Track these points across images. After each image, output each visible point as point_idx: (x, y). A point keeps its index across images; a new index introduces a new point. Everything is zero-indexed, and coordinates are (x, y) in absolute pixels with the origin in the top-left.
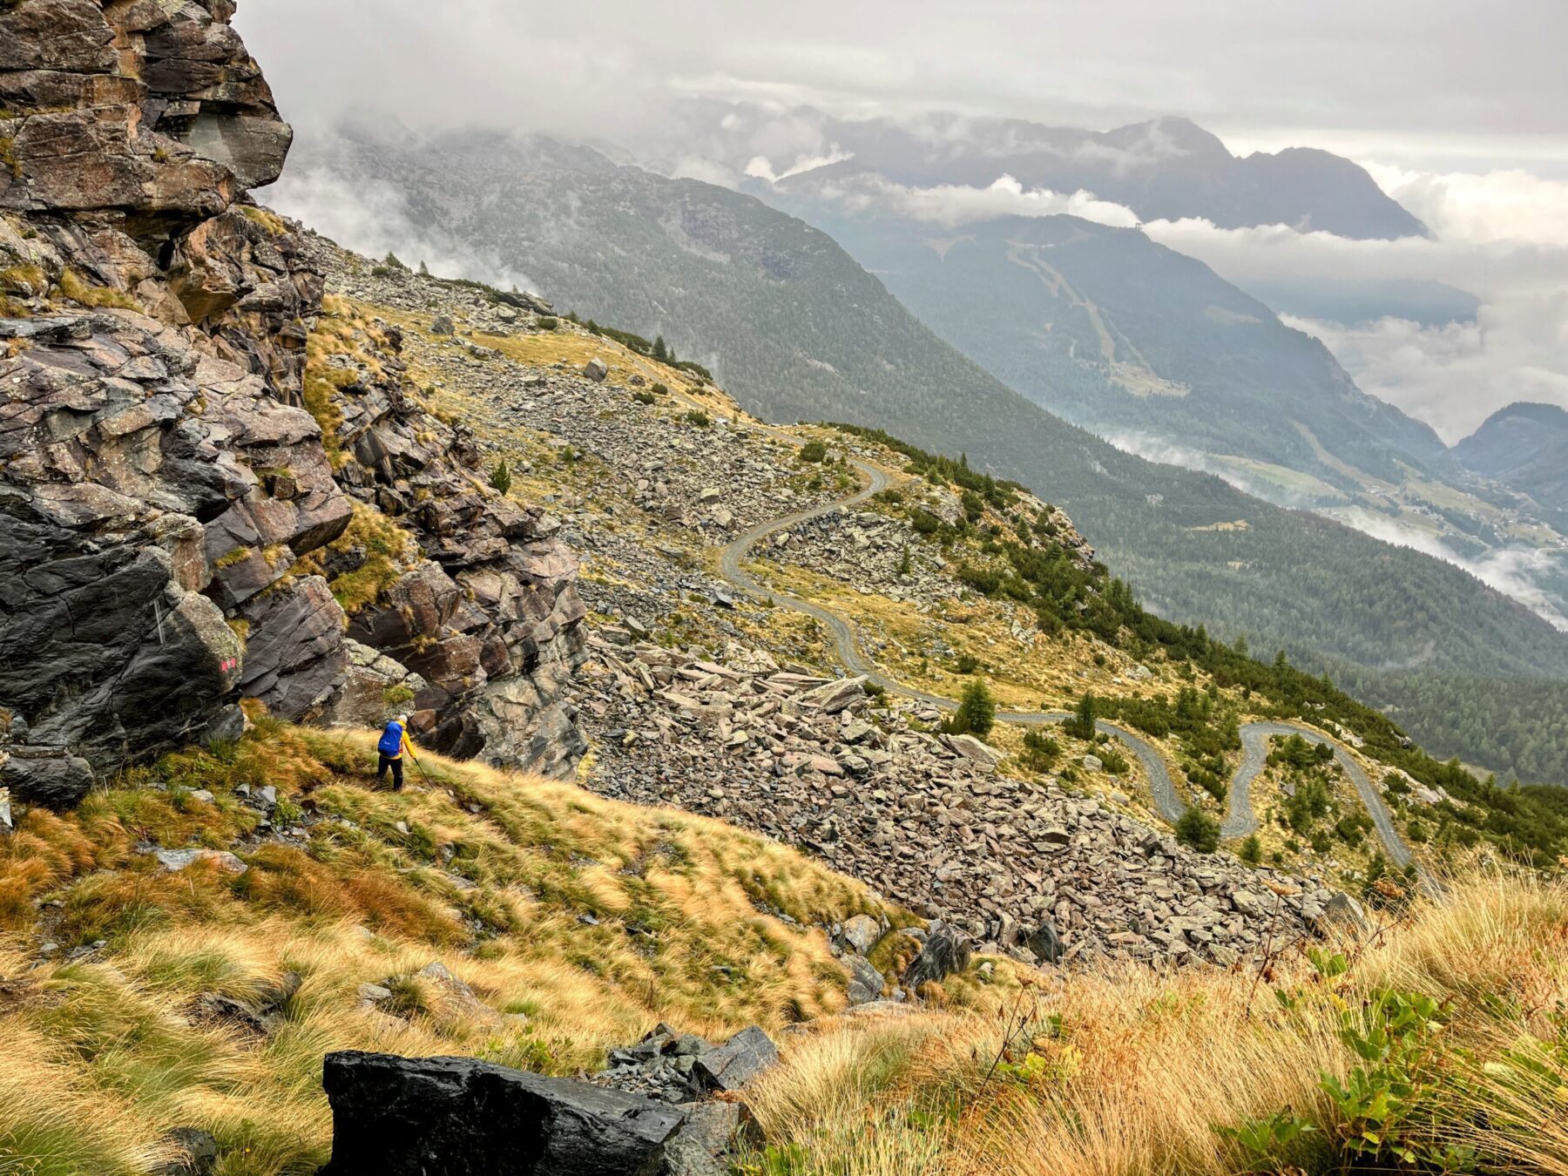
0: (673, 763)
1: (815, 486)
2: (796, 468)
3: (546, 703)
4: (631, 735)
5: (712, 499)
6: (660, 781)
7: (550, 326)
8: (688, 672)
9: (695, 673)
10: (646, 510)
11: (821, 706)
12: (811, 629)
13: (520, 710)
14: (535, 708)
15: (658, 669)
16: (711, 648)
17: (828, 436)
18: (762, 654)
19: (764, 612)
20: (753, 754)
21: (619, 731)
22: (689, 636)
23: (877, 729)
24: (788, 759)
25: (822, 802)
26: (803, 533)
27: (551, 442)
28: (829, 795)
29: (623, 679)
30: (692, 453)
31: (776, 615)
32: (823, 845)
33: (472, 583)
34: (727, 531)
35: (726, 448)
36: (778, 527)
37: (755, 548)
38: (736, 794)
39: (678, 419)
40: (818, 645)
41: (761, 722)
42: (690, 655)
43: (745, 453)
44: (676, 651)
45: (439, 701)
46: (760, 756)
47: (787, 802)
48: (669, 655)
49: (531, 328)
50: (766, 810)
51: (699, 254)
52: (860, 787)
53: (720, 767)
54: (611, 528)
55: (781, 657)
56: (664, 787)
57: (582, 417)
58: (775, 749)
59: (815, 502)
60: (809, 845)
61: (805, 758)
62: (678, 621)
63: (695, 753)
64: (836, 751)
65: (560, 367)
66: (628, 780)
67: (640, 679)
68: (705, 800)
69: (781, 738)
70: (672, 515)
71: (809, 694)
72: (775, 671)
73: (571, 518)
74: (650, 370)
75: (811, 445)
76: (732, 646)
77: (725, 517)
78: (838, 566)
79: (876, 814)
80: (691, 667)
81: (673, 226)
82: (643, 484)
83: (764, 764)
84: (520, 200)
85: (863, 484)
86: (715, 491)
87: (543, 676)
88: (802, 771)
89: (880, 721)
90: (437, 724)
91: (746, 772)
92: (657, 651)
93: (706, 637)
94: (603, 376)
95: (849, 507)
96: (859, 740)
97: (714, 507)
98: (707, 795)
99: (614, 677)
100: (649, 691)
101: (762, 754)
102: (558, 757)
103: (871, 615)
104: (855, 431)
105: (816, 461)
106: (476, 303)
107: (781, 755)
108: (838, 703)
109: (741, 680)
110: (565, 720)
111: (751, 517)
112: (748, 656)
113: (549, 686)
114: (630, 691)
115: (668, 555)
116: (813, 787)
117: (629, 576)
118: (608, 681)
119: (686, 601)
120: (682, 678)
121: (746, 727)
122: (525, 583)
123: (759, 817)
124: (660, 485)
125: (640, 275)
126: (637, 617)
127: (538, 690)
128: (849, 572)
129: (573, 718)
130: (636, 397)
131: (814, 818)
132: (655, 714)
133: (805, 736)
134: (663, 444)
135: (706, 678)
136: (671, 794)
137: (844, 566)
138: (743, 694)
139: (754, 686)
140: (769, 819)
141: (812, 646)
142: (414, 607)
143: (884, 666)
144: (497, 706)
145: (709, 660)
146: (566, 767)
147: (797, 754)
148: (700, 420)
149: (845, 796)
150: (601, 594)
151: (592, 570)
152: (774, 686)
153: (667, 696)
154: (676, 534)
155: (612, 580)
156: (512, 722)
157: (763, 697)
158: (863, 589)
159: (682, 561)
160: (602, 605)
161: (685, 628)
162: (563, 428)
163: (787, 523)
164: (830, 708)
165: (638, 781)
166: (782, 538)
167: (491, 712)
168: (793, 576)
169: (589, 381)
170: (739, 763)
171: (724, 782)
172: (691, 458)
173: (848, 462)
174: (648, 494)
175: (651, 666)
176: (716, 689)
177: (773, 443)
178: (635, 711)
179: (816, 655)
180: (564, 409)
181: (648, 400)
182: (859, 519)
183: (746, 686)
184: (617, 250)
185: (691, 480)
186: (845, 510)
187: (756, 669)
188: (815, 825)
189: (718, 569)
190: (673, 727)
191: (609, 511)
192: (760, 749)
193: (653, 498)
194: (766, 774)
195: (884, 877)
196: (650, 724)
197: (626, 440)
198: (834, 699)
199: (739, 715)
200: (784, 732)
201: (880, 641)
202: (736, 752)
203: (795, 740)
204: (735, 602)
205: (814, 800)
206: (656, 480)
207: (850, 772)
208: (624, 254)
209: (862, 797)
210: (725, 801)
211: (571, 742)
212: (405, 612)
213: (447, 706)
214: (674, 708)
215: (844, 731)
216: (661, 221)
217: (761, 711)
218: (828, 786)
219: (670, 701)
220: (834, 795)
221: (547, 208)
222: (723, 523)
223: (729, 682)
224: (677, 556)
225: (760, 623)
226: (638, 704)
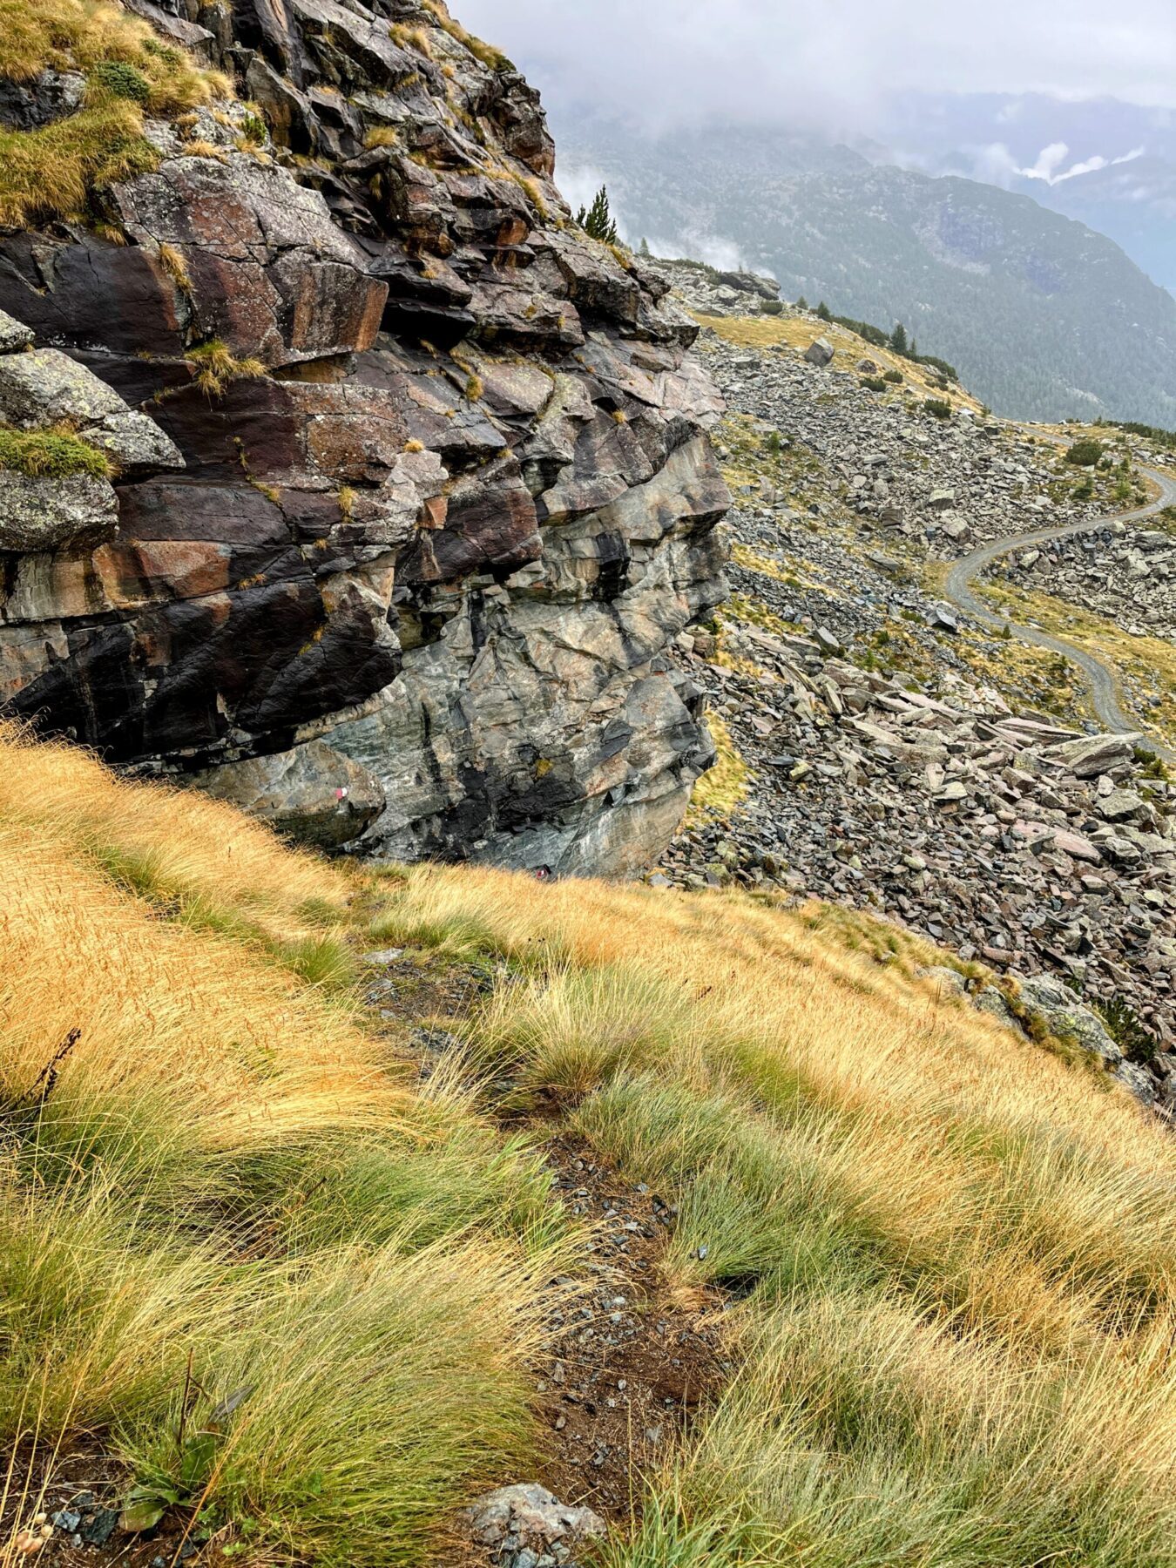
0: (857, 812)
1: (1083, 494)
2: (1059, 471)
3: (636, 661)
4: (803, 766)
5: (943, 504)
6: (834, 834)
7: (775, 310)
8: (889, 701)
9: (898, 703)
10: (859, 512)
11: (1069, 766)
12: (1059, 671)
13: (585, 666)
14: (614, 666)
15: (850, 692)
16: (922, 679)
17: (1106, 438)
18: (990, 693)
19: (998, 643)
20: (970, 816)
21: (787, 759)
22: (897, 660)
23: (1150, 805)
24: (1020, 828)
25: (1067, 895)
26: (1059, 554)
27: (757, 427)
28: (1077, 887)
29: (801, 692)
30: (925, 447)
31: (1012, 648)
32: (1068, 959)
33: (483, 369)
34: (958, 544)
35: (969, 443)
36: (1026, 542)
37: (992, 566)
38: (944, 867)
39: (913, 407)
40: (1067, 691)
41: (984, 775)
42: (894, 683)
43: (993, 450)
44: (876, 675)
45: (250, 528)
46: (980, 821)
47: (1017, 889)
48: (866, 678)
49: (752, 312)
50: (984, 896)
51: (955, 265)
52: (1124, 883)
53: (923, 828)
54: (814, 529)
55: (1013, 700)
56: (840, 842)
57: (797, 401)
58: (1002, 813)
59: (1080, 516)
60: (1046, 955)
61: (1044, 830)
62: (884, 640)
63: (891, 804)
64: (1089, 828)
65: (779, 350)
66: (790, 825)
67: (824, 698)
68: (898, 869)
69: (1011, 800)
70: (890, 520)
71: (1053, 748)
72: (1006, 715)
73: (767, 512)
74: (884, 360)
75: (1083, 445)
76: (951, 678)
77: (956, 525)
78: (1102, 597)
79: (1148, 925)
80: (894, 696)
81: (929, 232)
82: (860, 481)
83: (985, 831)
84: (762, 207)
85: (1150, 495)
86: (950, 494)
87: (637, 610)
88: (1040, 848)
89: (1155, 796)
90: (232, 586)
91: (960, 839)
92: (850, 671)
93: (918, 663)
94: (827, 360)
95: (1127, 523)
96: (1124, 817)
97: (944, 514)
98: (901, 862)
99: (790, 689)
100: (836, 716)
101: (982, 818)
102: (656, 765)
103: (1143, 662)
104: (1143, 431)
105: (1087, 464)
106: (695, 284)
107: (1010, 822)
108: (1092, 765)
109: (959, 721)
110: (678, 705)
111: (990, 528)
112: (971, 691)
113: (647, 631)
114: (809, 709)
115: (879, 566)
116: (1054, 872)
117: (828, 583)
118: (781, 693)
119: (897, 618)
120: (881, 707)
121: (964, 778)
122: (607, 404)
123: (974, 904)
124: (880, 484)
125: (884, 289)
126: (832, 630)
127: (626, 636)
128: (1116, 606)
129: (693, 703)
130: (863, 384)
131: (1055, 917)
132: (840, 744)
133: (1047, 802)
134: (890, 434)
135: (912, 712)
136: (849, 853)
137: (1110, 597)
138: (960, 738)
139: (977, 730)
140: (989, 910)
141: (1058, 691)
142: (196, 255)
143: (1157, 728)
144: (541, 651)
145: (919, 692)
146: (672, 785)
147: (1032, 825)
148: (941, 411)
149: (1101, 892)
150: (790, 598)
151: (783, 569)
152: (1005, 734)
153: (859, 725)
154: (891, 543)
155: (807, 583)
156: (565, 683)
157: (988, 745)
158: (1133, 629)
159: (899, 577)
160: (789, 610)
161: (891, 650)
162: (772, 413)
163: (1039, 538)
164: (1080, 771)
165: (804, 829)
166: (1030, 557)
167: (525, 658)
168: (1039, 605)
169: (810, 366)
170: (950, 825)
171: (927, 849)
172: (923, 453)
173: (1132, 468)
174: (864, 494)
175: (843, 687)
176: (925, 726)
177: (1031, 441)
178: (812, 737)
179: (1062, 703)
180: (777, 393)
181: (878, 387)
182: (1140, 539)
183: (965, 728)
184: (862, 261)
185: (920, 479)
186: (1120, 526)
187: (981, 709)
188: (1056, 928)
189: (942, 586)
190: (863, 765)
191: (814, 509)
192: (981, 811)
193: (870, 498)
194: (990, 846)
195: (1159, 1019)
196: (831, 757)
197: (845, 428)
198: (1089, 759)
199: (954, 763)
200: (1016, 793)
201: (1154, 694)
202: (947, 810)
203: (1031, 806)
204: (960, 628)
205: (1055, 890)
206: (876, 477)
207: (1110, 858)
208: (868, 266)
209: (1126, 897)
210: (927, 875)
211: (682, 743)
212: (164, 261)
213: (273, 547)
214: (867, 741)
215: (1102, 803)
216: (915, 227)
217: (986, 761)
218: (1076, 875)
219: (860, 732)
220: (1086, 888)
221: (790, 216)
222: (954, 532)
223: (942, 721)
224: (890, 568)
225: (991, 656)
226: (817, 728)
